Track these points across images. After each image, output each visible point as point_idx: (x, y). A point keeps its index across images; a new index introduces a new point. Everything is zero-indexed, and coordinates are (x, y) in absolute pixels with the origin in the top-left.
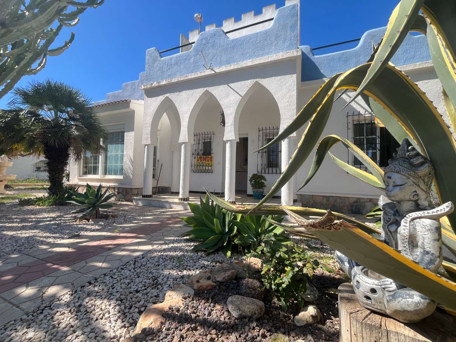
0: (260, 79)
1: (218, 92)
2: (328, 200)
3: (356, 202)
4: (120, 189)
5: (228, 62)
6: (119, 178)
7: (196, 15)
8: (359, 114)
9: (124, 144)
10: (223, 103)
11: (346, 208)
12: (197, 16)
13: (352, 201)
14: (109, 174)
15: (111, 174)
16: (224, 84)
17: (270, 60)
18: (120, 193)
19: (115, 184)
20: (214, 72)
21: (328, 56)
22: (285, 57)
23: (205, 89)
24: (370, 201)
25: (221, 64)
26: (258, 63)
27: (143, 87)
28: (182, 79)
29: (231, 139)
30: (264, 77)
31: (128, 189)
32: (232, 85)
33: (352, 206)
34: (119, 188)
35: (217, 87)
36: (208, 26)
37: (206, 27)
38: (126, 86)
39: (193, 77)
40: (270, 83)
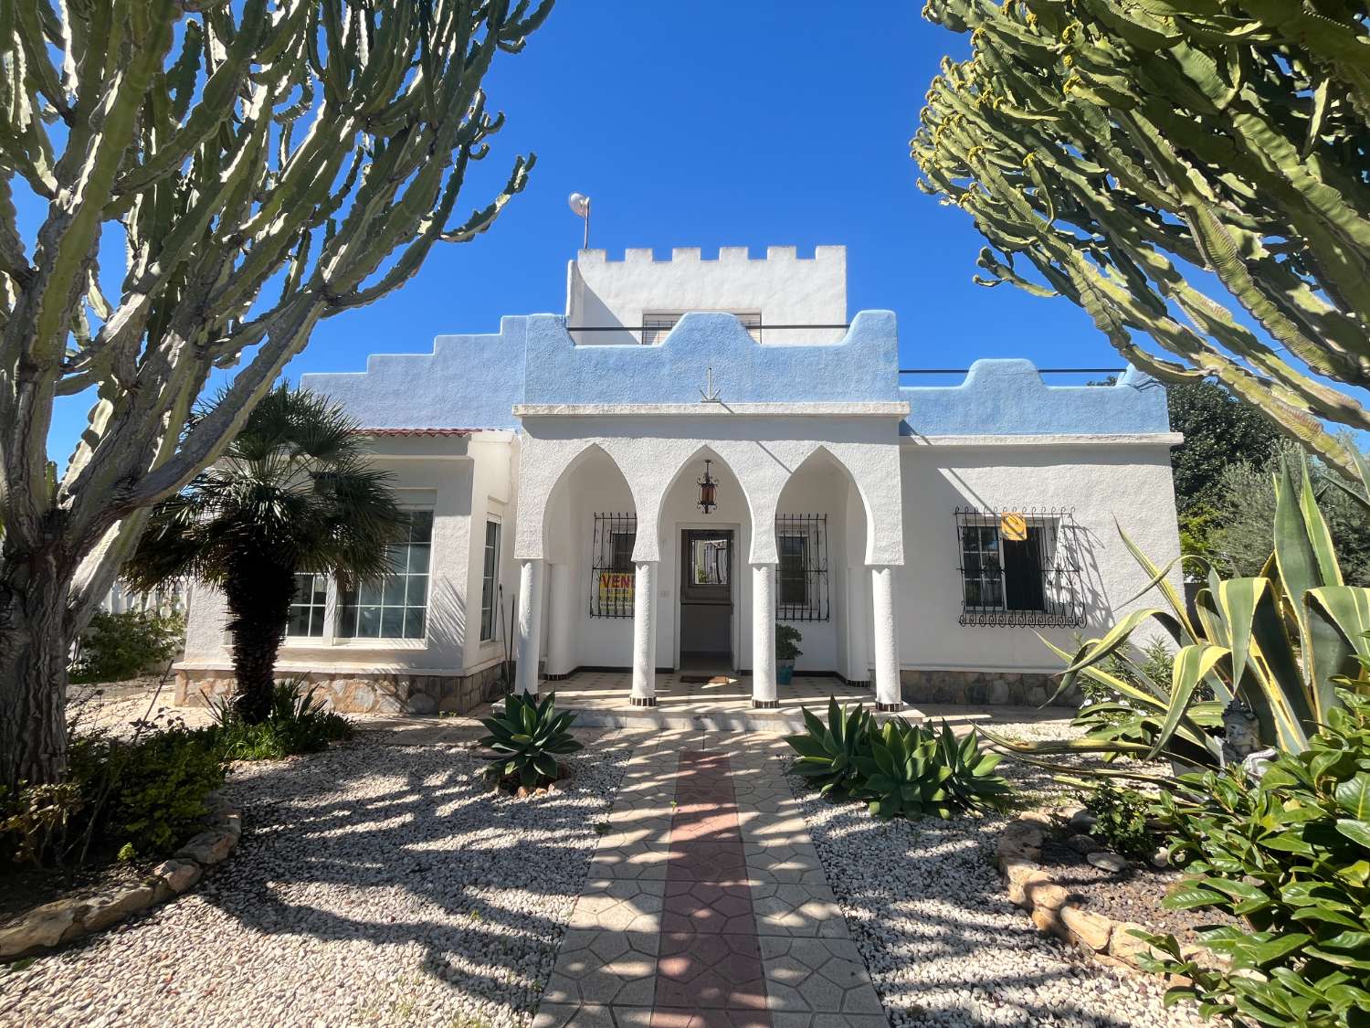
0: (829, 443)
1: (733, 453)
2: (929, 680)
3: (978, 681)
4: (417, 679)
5: (758, 396)
6: (406, 647)
7: (574, 196)
8: (976, 512)
9: (429, 546)
10: (746, 481)
11: (961, 694)
12: (577, 200)
13: (971, 678)
14: (364, 633)
15: (374, 634)
16: (751, 439)
17: (850, 411)
18: (419, 691)
19: (395, 666)
20: (728, 412)
21: (916, 393)
22: (881, 412)
23: (703, 442)
24: (1001, 678)
25: (740, 397)
26: (829, 412)
27: (522, 411)
28: (643, 412)
29: (767, 561)
30: (838, 441)
31: (451, 678)
32: (767, 444)
33: (971, 689)
34: (413, 679)
35: (733, 442)
36: (634, 251)
37: (627, 251)
38: (384, 362)
39: (673, 411)
40: (849, 454)
